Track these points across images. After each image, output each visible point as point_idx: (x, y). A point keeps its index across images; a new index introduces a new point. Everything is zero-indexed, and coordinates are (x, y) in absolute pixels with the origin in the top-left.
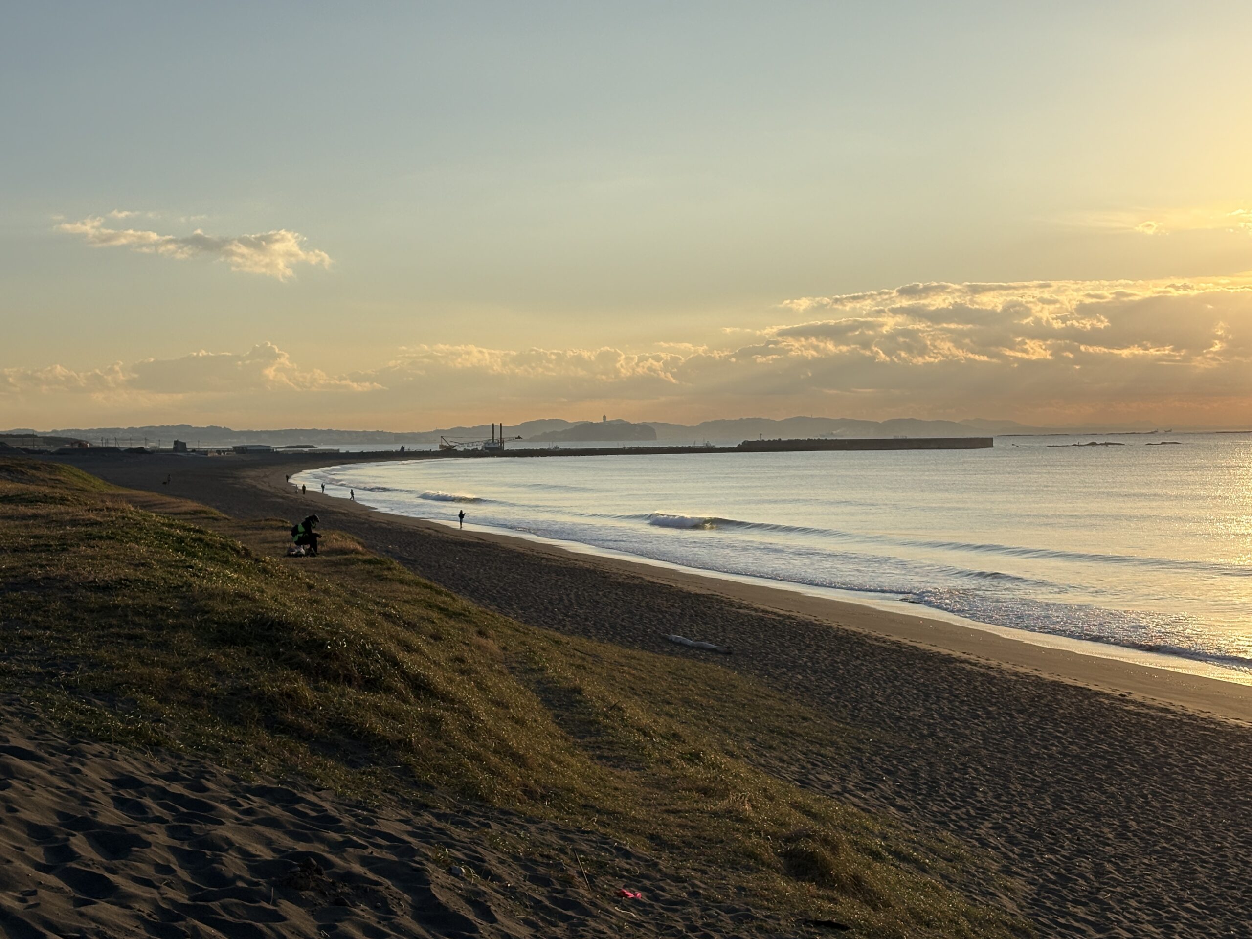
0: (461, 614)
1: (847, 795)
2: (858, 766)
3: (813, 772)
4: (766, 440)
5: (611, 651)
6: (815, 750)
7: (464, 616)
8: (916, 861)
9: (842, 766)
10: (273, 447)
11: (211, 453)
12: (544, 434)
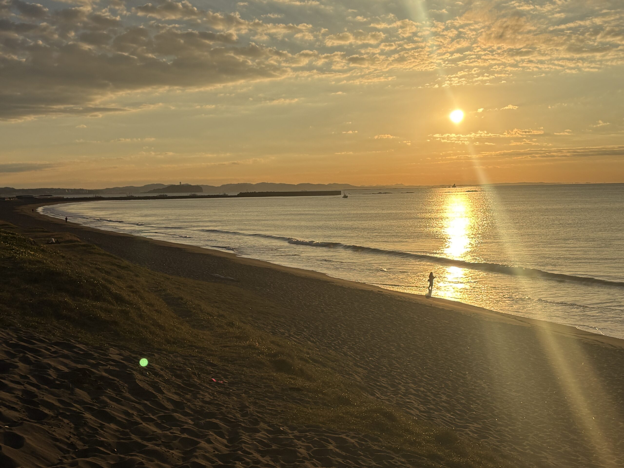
0: (126, 267)
1: (292, 337)
3: (277, 328)
5: (190, 282)
6: (277, 319)
8: (321, 362)
10: (34, 196)
11: (6, 198)
12: (154, 190)
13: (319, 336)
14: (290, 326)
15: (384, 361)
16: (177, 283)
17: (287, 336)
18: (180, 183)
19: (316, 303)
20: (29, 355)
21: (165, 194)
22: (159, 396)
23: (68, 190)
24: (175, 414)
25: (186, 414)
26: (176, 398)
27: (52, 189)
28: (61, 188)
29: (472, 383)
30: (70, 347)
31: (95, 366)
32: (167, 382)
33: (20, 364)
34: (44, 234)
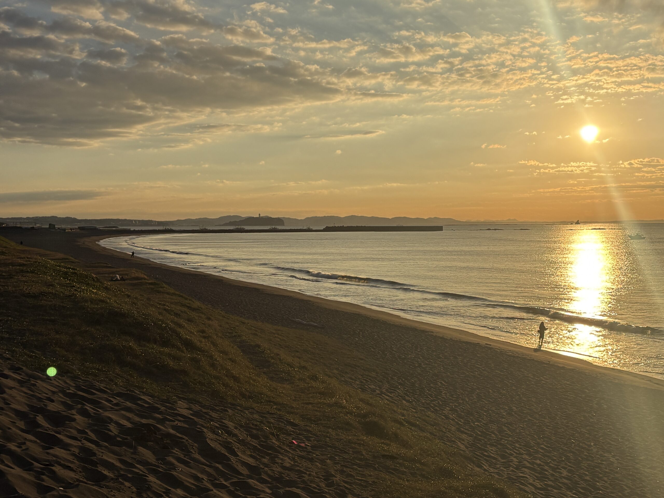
1: (383, 395)
2: (387, 381)
3: (367, 384)
4: (337, 226)
5: (268, 327)
7: (199, 310)
8: (419, 426)
10: (98, 227)
11: (67, 229)
12: (230, 222)
13: (416, 395)
14: (381, 382)
15: (493, 427)
16: (253, 328)
17: (378, 394)
18: (259, 214)
19: (412, 356)
20: (88, 407)
21: (242, 227)
22: (233, 458)
23: (135, 221)
24: (250, 481)
25: (263, 481)
26: (251, 461)
27: (118, 220)
28: (128, 219)
29: (598, 456)
30: (134, 399)
31: (162, 421)
32: (243, 442)
33: (78, 417)
34: (108, 269)
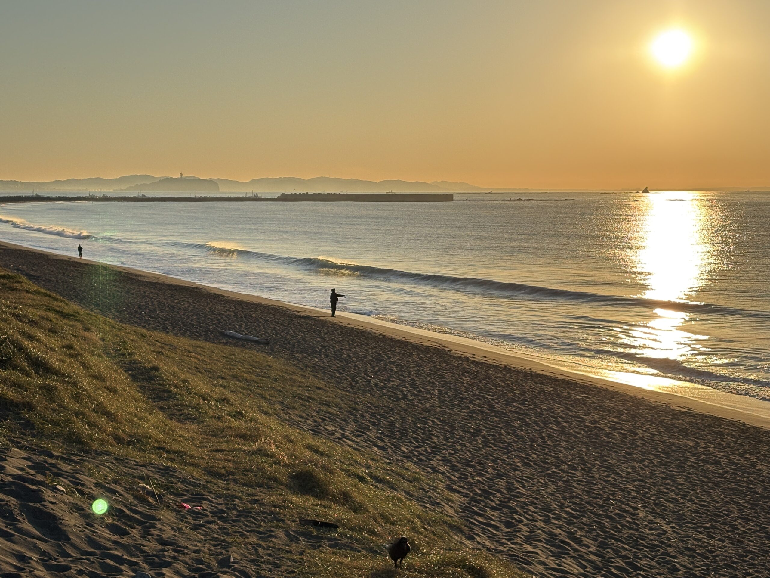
0: (72, 315)
1: (345, 439)
2: (353, 420)
4: (298, 193)
5: (184, 342)
6: (325, 409)
7: (75, 316)
8: (388, 482)
9: (342, 420)
13: (394, 438)
15: (500, 483)
16: (158, 344)
17: (339, 438)
18: (181, 174)
29: (646, 523)
